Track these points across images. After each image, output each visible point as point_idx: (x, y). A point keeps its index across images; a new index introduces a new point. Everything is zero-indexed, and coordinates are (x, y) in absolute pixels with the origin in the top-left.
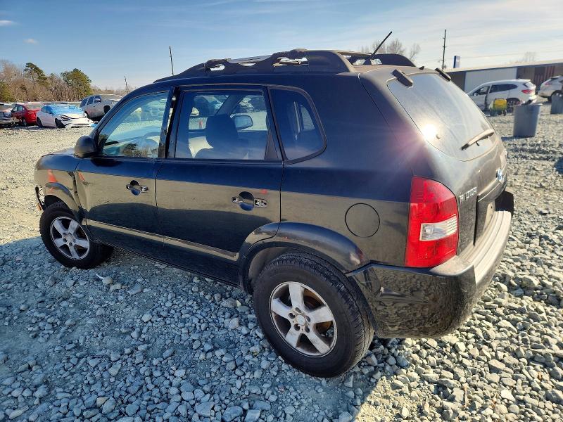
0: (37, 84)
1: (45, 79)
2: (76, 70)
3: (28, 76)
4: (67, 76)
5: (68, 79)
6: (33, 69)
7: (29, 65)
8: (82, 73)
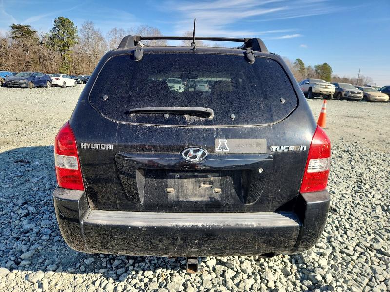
0: (298, 71)
1: (304, 69)
2: (325, 64)
3: (295, 67)
4: (318, 67)
5: (318, 69)
6: (300, 62)
7: (298, 60)
8: (329, 66)
